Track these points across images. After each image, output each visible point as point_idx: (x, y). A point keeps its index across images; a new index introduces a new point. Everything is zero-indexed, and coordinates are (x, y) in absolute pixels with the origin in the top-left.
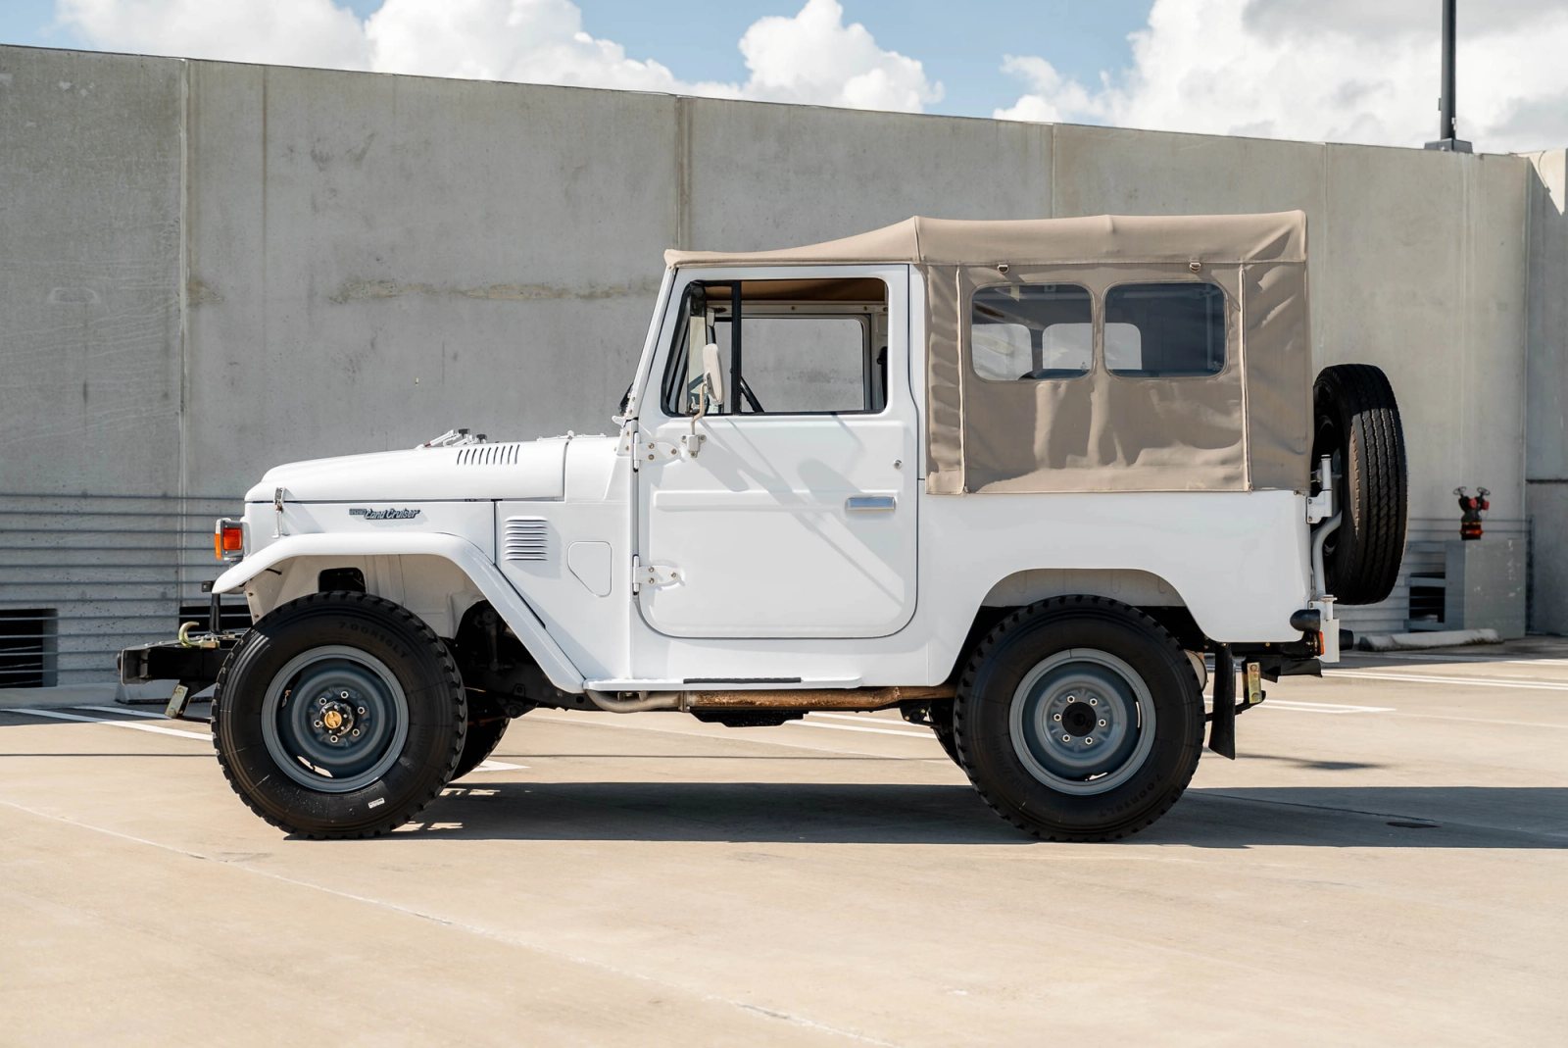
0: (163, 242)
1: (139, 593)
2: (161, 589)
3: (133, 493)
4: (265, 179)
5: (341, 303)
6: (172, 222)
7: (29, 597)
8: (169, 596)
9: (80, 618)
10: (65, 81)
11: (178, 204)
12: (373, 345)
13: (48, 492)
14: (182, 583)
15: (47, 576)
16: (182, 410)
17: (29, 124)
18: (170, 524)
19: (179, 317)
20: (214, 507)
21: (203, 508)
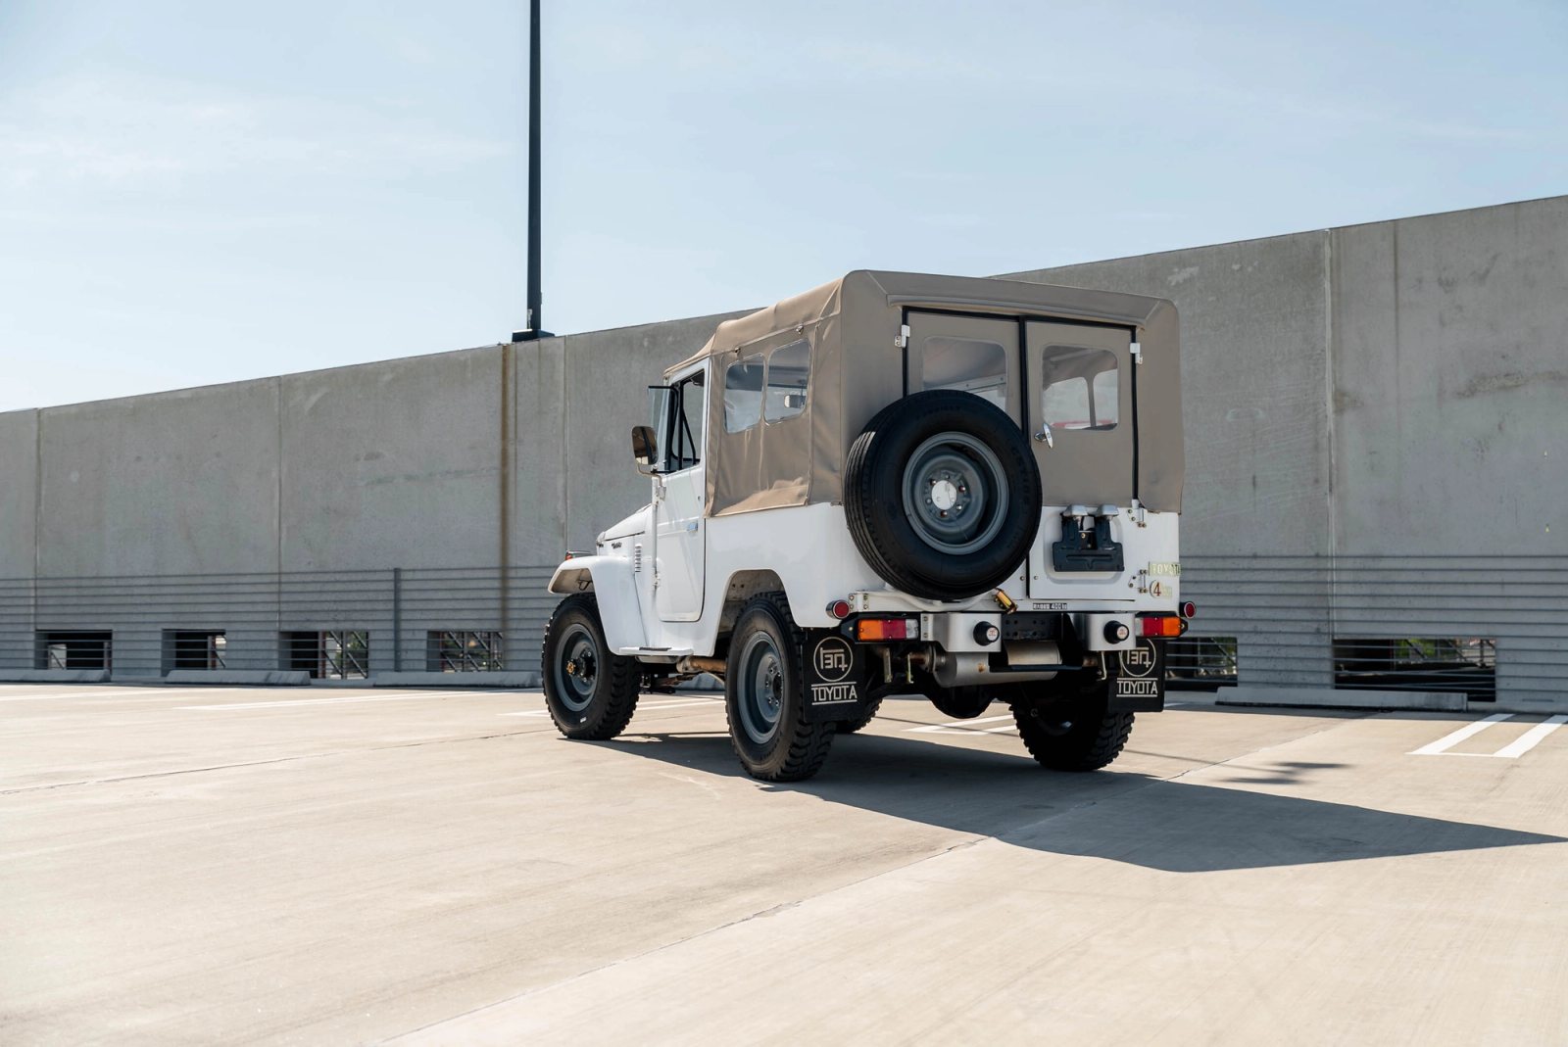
0: (1312, 367)
1: (1298, 628)
2: (1315, 626)
3: (1292, 554)
4: (1397, 309)
5: (1468, 396)
6: (1319, 352)
7: (1215, 629)
8: (1322, 631)
9: (1254, 645)
10: (1236, 263)
11: (1324, 337)
12: (1500, 428)
13: (1228, 554)
14: (1333, 621)
15: (1228, 614)
16: (1330, 490)
17: (1210, 299)
18: (1322, 577)
19: (1326, 422)
20: (1359, 564)
21: (1349, 564)
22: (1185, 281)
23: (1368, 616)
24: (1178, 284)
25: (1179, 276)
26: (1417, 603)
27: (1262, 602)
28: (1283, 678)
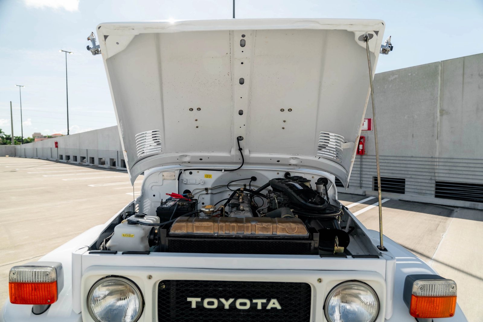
0: (433, 102)
1: (425, 177)
2: (430, 177)
3: (424, 156)
4: (463, 84)
6: (436, 98)
7: (399, 176)
8: (432, 179)
9: (410, 181)
10: (410, 73)
11: (438, 94)
13: (404, 156)
14: (436, 176)
16: (437, 139)
17: (401, 84)
18: (433, 163)
19: (437, 118)
20: (446, 160)
21: (442, 160)
22: (394, 79)
23: (448, 175)
24: (391, 80)
25: (392, 78)
26: (464, 173)
27: (414, 170)
28: (419, 191)
